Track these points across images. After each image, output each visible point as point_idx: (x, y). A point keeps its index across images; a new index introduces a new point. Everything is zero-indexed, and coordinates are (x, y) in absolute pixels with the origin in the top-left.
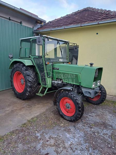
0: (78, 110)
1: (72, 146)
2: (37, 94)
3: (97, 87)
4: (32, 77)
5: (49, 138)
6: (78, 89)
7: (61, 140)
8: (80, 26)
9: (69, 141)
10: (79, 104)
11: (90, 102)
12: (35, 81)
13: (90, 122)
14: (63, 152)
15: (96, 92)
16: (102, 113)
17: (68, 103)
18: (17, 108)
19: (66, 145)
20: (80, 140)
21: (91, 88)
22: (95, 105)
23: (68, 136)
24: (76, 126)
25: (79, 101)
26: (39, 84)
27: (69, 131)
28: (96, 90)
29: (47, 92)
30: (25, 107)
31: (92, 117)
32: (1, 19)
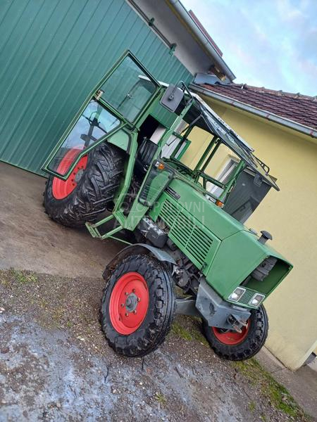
0: (146, 330)
1: (50, 411)
2: (87, 224)
3: (244, 307)
4: (103, 178)
5: (17, 349)
6: (192, 279)
7: (41, 374)
8: (309, 132)
9: (58, 392)
10: (159, 316)
11: (206, 337)
12: (104, 190)
13: (162, 384)
14: (14, 406)
15: (231, 318)
16: (213, 387)
17: (137, 295)
18: (16, 226)
19: (41, 396)
20: (90, 411)
21: (225, 298)
22: (216, 353)
23: (70, 376)
24: (116, 368)
25: (165, 307)
26: (110, 206)
27: (83, 367)
28: (236, 314)
29: (113, 235)
30: (37, 236)
31: (178, 377)
32: (132, 9)
